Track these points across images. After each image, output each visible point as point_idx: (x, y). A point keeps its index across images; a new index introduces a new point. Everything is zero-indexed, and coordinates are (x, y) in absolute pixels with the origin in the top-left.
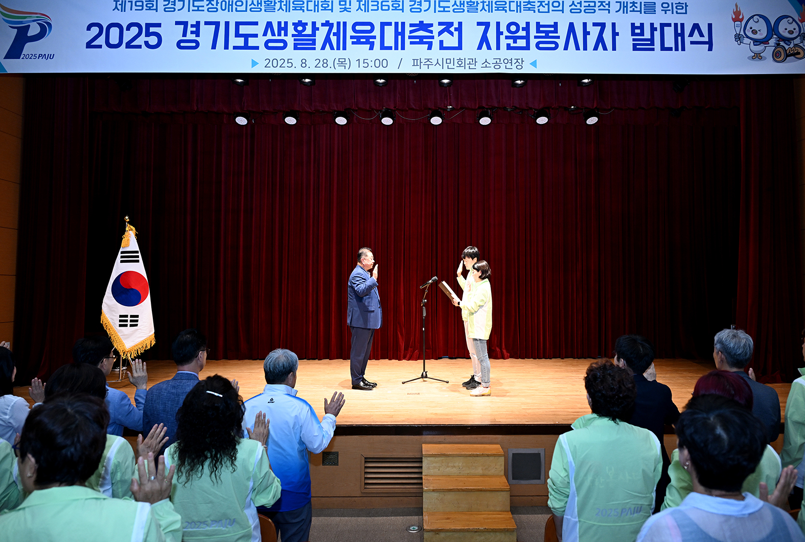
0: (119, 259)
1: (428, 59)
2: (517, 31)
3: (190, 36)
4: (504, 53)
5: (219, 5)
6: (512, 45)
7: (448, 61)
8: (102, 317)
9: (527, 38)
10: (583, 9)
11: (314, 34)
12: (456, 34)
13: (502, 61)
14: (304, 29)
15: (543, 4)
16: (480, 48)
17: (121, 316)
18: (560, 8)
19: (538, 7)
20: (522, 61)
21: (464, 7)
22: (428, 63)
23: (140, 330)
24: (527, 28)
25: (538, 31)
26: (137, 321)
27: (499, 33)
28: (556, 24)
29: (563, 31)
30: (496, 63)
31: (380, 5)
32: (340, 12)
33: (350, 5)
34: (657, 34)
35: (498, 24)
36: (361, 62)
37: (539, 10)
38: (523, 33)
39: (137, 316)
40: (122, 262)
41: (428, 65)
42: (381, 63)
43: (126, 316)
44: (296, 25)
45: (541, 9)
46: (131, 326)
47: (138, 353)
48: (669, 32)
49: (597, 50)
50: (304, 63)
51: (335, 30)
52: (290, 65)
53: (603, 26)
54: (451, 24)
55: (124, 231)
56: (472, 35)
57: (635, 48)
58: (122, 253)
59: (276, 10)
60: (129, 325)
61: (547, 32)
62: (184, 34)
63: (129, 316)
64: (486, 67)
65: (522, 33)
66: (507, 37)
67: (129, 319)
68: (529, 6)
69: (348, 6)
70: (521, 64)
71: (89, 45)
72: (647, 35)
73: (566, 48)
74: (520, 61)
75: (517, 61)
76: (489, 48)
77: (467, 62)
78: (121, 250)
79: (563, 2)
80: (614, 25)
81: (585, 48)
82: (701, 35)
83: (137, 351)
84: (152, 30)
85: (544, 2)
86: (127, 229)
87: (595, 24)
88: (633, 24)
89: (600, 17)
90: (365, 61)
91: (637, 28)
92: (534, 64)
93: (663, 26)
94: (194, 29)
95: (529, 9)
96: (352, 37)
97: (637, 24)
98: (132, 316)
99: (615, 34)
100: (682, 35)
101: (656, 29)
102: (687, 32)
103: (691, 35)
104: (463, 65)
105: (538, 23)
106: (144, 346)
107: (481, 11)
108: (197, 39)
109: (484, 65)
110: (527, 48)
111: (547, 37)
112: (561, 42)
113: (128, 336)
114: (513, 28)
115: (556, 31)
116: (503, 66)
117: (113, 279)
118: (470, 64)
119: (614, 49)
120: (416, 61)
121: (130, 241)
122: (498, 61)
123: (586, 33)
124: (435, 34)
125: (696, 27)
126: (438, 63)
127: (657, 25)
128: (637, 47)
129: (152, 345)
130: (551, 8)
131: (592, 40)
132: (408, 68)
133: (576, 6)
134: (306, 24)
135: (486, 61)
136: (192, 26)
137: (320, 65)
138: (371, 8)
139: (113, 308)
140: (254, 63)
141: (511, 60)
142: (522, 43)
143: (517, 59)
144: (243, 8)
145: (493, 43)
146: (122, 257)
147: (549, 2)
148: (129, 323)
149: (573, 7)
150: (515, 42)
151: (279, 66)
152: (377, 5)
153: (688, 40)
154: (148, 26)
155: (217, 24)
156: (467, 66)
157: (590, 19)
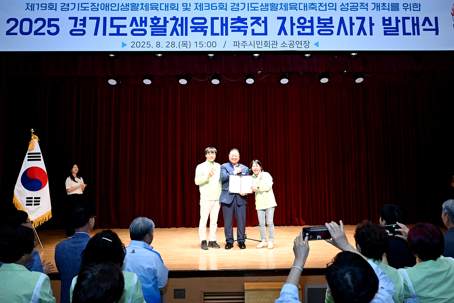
0: (26, 158)
1: (244, 42)
2: (305, 22)
4: (296, 37)
5: (99, 6)
6: (302, 32)
7: (258, 43)
8: (14, 199)
9: (312, 27)
10: (349, 8)
11: (165, 25)
12: (263, 25)
13: (295, 43)
14: (158, 22)
15: (322, 5)
16: (279, 34)
18: (334, 7)
19: (319, 7)
20: (309, 43)
21: (268, 7)
22: (244, 44)
23: (40, 208)
24: (311, 21)
25: (319, 23)
27: (292, 24)
28: (331, 18)
29: (336, 23)
30: (291, 44)
31: (210, 6)
32: (183, 10)
33: (190, 6)
34: (400, 24)
35: (292, 18)
36: (198, 43)
37: (319, 9)
38: (309, 24)
40: (28, 160)
41: (244, 45)
44: (152, 19)
45: (321, 8)
46: (35, 205)
47: (39, 224)
48: (409, 23)
49: (360, 35)
51: (179, 22)
52: (149, 46)
53: (363, 19)
54: (259, 18)
55: (30, 139)
56: (274, 25)
57: (385, 34)
58: (29, 154)
59: (139, 10)
61: (325, 24)
62: (75, 26)
64: (284, 46)
66: (298, 27)
69: (188, 7)
70: (308, 45)
71: (8, 33)
72: (394, 25)
74: (307, 42)
75: (305, 43)
76: (286, 34)
77: (271, 43)
78: (28, 152)
79: (336, 3)
80: (371, 18)
82: (431, 24)
83: (39, 222)
84: (53, 23)
85: (323, 3)
86: (32, 137)
87: (358, 18)
88: (384, 18)
89: (361, 13)
90: (201, 43)
91: (387, 20)
93: (404, 19)
94: (82, 22)
96: (191, 27)
97: (387, 18)
98: (35, 198)
99: (372, 24)
100: (418, 24)
101: (399, 21)
102: (421, 23)
103: (424, 24)
104: (268, 45)
105: (319, 18)
106: (44, 219)
107: (280, 10)
108: (84, 28)
109: (283, 45)
110: (312, 34)
111: (325, 26)
112: (335, 30)
114: (302, 21)
115: (331, 23)
116: (295, 46)
117: (22, 172)
118: (273, 44)
120: (235, 43)
122: (292, 43)
123: (352, 24)
124: (249, 25)
125: (427, 19)
126: (251, 44)
127: (400, 18)
128: (387, 33)
129: (50, 218)
130: (328, 8)
131: (356, 29)
132: (230, 48)
133: (345, 6)
134: (160, 19)
135: (284, 43)
136: (81, 20)
137: (170, 45)
138: (204, 8)
139: (22, 192)
140: (124, 45)
141: (301, 42)
142: (308, 30)
143: (305, 42)
144: (116, 8)
145: (288, 30)
147: (326, 3)
149: (343, 7)
150: (303, 30)
151: (141, 46)
152: (209, 6)
153: (421, 28)
154: (50, 20)
155: (98, 19)
156: (271, 46)
157: (355, 14)
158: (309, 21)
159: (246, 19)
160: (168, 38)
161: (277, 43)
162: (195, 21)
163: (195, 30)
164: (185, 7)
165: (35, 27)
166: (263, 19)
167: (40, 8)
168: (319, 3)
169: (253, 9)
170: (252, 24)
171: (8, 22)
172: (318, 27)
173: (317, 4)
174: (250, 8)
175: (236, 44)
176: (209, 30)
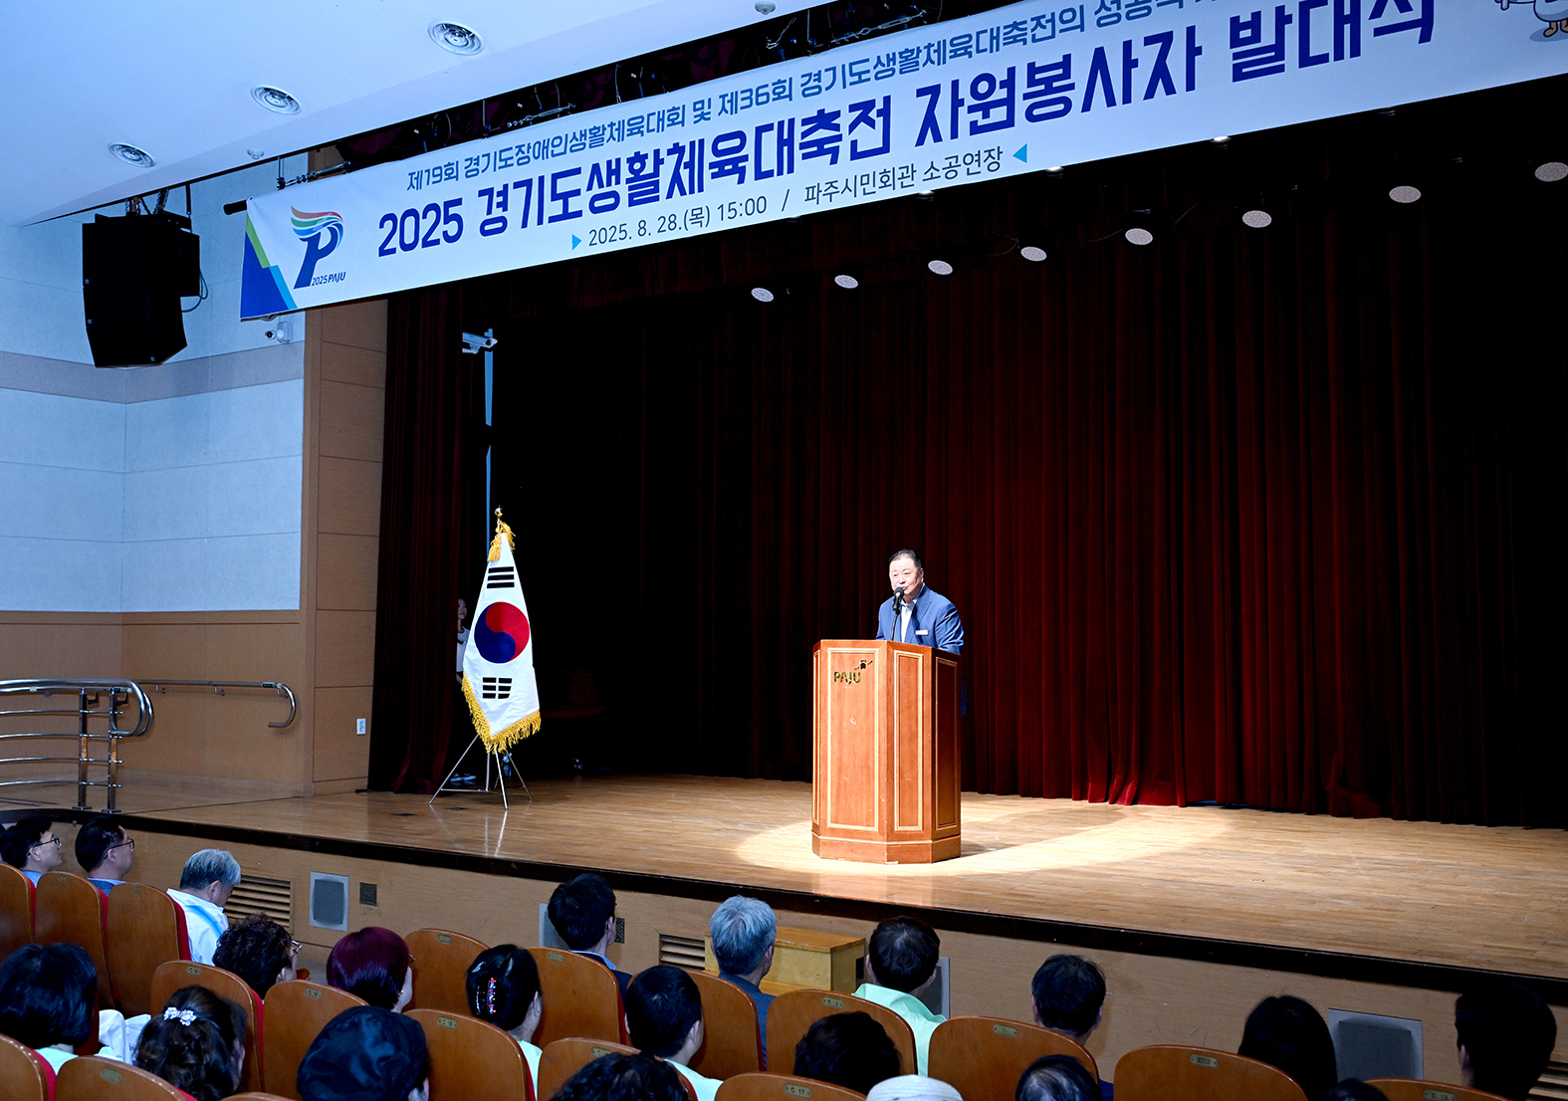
1: (831, 183)
3: (497, 212)
5: (531, 150)
6: (981, 122)
7: (865, 180)
10: (1123, 12)
11: (656, 173)
12: (879, 122)
13: (960, 162)
14: (643, 166)
15: (1043, 21)
16: (920, 142)
17: (485, 680)
18: (1077, 22)
19: (1033, 30)
21: (894, 64)
22: (832, 190)
25: (1031, 82)
26: (508, 689)
30: (950, 166)
31: (754, 97)
32: (695, 122)
33: (709, 108)
35: (955, 84)
36: (726, 208)
37: (1034, 36)
39: (509, 681)
41: (831, 194)
42: (756, 206)
43: (493, 680)
44: (631, 161)
45: (1040, 33)
50: (642, 227)
51: (686, 158)
52: (623, 235)
54: (871, 104)
60: (497, 696)
62: (489, 212)
63: (497, 680)
64: (932, 178)
65: (1000, 94)
67: (497, 684)
68: (1015, 32)
69: (706, 110)
70: (996, 160)
71: (383, 252)
73: (1086, 107)
74: (994, 154)
75: (990, 155)
76: (937, 138)
77: (898, 174)
81: (1127, 99)
84: (452, 211)
85: (1044, 16)
88: (1235, 21)
90: (732, 206)
91: (1245, 26)
92: (1022, 155)
94: (501, 199)
95: (1015, 40)
96: (712, 166)
101: (1289, 19)
104: (891, 182)
107: (924, 65)
108: (504, 214)
109: (928, 176)
113: (496, 715)
116: (962, 170)
118: (903, 177)
119: (1190, 86)
120: (811, 190)
121: (502, 551)
124: (844, 130)
126: (847, 187)
128: (1244, 70)
130: (1059, 26)
131: (1141, 77)
132: (799, 208)
133: (1109, 9)
134: (646, 156)
135: (932, 167)
136: (499, 194)
137: (665, 227)
138: (741, 103)
140: (576, 241)
143: (989, 151)
144: (561, 149)
146: (490, 578)
148: (497, 692)
149: (1104, 13)
150: (986, 116)
151: (608, 239)
152: (750, 98)
154: (448, 204)
155: (528, 183)
156: (898, 183)
158: (1003, 84)
159: (837, 114)
160: (663, 206)
161: (913, 171)
162: (722, 146)
163: (720, 171)
164: (699, 112)
165: (425, 225)
166: (879, 105)
167: (432, 179)
168: (1032, 19)
169: (856, 78)
170: (852, 127)
171: (382, 226)
172: (1026, 96)
173: (1029, 21)
174: (849, 79)
175: (812, 193)
176: (750, 166)
